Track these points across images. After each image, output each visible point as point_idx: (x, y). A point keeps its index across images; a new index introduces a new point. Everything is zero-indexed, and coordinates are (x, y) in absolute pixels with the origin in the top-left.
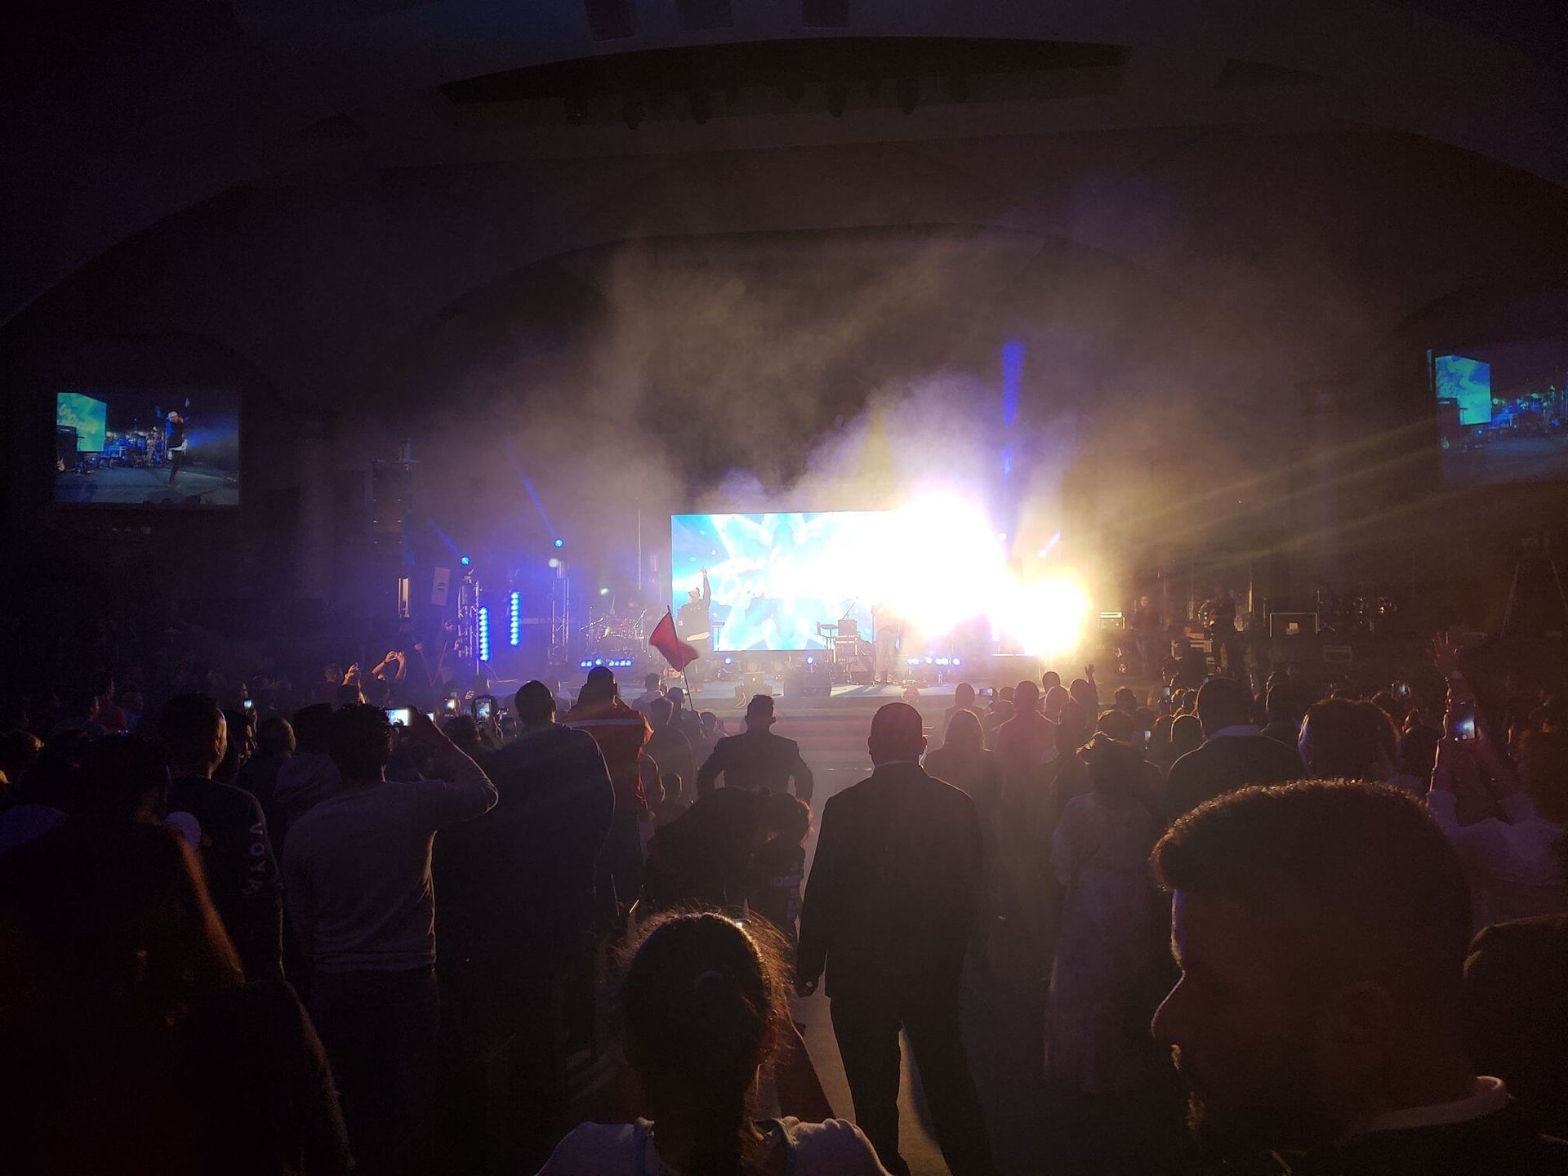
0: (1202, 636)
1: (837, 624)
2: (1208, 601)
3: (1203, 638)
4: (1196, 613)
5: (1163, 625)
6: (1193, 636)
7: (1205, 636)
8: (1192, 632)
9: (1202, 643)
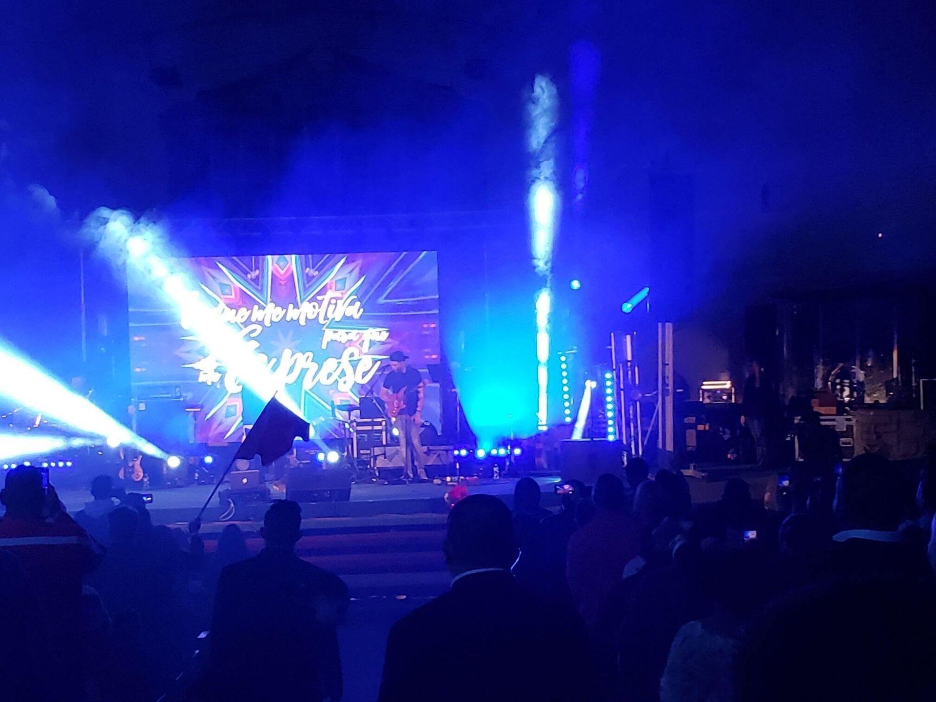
0: (834, 410)
1: (358, 406)
2: (841, 365)
3: (835, 413)
4: (825, 379)
5: (784, 395)
6: (822, 410)
7: (837, 411)
8: (821, 406)
9: (834, 420)
